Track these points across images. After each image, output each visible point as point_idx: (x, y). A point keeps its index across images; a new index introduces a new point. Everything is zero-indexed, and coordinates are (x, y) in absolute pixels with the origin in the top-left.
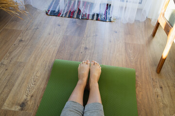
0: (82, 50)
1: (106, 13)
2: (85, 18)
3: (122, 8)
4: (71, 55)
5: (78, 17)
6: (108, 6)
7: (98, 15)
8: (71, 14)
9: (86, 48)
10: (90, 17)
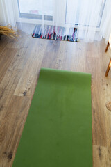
0: (58, 62)
1: (74, 35)
2: (59, 39)
3: (85, 31)
4: (51, 65)
5: (54, 39)
6: (75, 30)
7: (68, 37)
8: (49, 37)
9: (60, 61)
10: (63, 39)
